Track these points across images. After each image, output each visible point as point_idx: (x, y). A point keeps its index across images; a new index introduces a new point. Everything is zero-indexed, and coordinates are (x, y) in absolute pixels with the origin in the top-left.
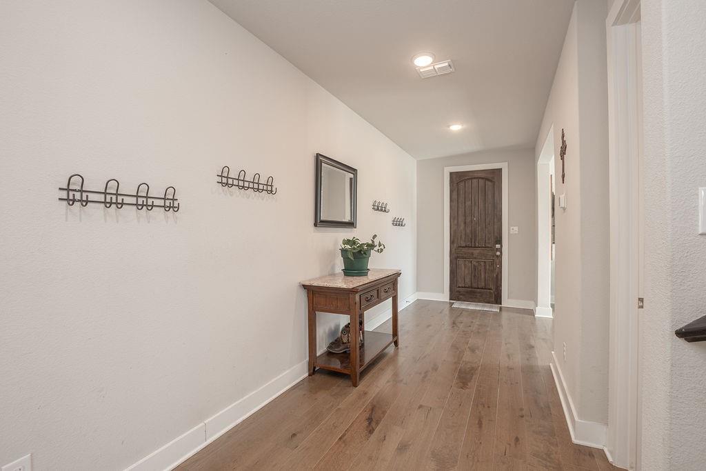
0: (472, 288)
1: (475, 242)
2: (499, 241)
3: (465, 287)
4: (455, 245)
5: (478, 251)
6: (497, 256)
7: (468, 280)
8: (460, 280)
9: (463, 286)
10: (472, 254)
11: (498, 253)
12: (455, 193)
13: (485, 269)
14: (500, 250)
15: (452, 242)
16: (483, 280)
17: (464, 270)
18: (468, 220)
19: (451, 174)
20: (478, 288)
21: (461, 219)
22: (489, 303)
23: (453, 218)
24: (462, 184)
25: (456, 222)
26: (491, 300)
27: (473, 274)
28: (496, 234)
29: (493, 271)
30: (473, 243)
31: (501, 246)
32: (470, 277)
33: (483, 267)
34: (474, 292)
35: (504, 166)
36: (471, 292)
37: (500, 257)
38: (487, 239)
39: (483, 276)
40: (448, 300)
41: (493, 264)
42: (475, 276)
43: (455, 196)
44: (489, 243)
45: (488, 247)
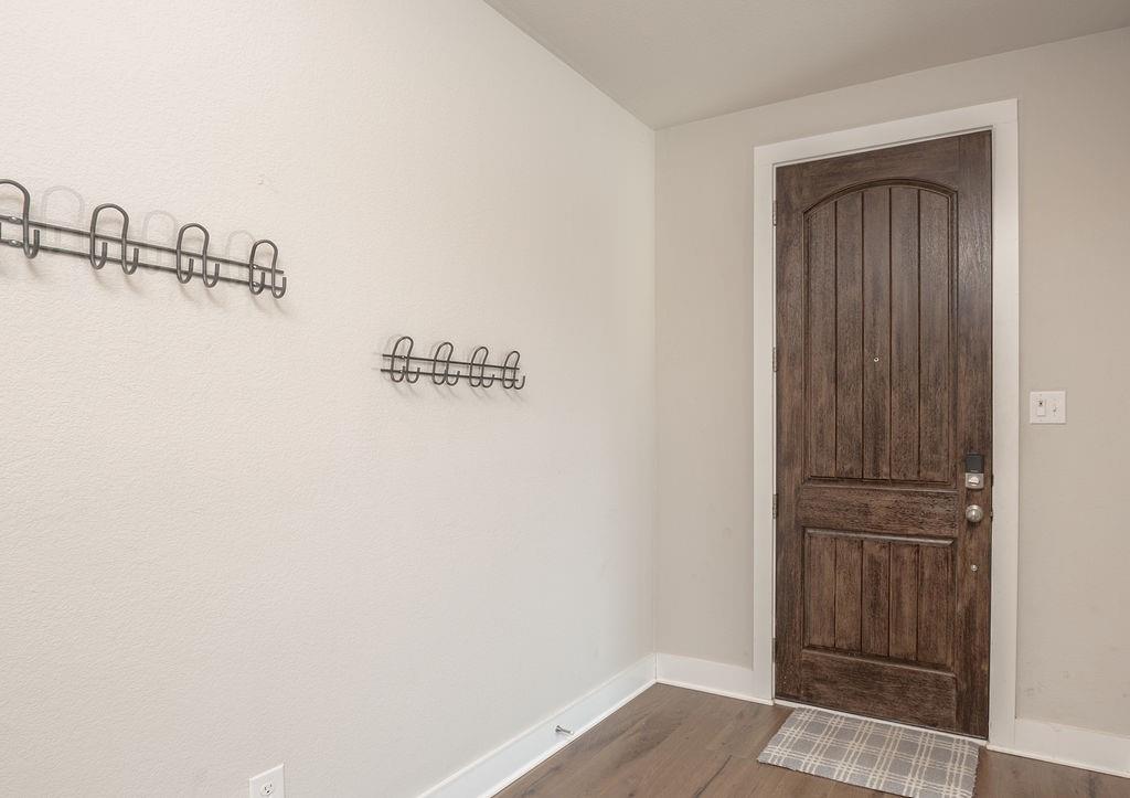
0: (861, 652)
1: (875, 460)
2: (979, 454)
3: (835, 649)
4: (798, 470)
5: (888, 500)
6: (972, 525)
7: (846, 623)
8: (814, 618)
9: (829, 642)
10: (866, 511)
11: (974, 511)
12: (796, 253)
13: (919, 575)
14: (984, 496)
15: (784, 460)
16: (908, 622)
17: (833, 583)
18: (849, 366)
19: (784, 175)
20: (888, 658)
21: (821, 360)
22: (934, 725)
23: (787, 359)
24: (825, 212)
25: (799, 373)
26: (944, 713)
27: (868, 597)
28: (963, 424)
29: (950, 589)
30: (868, 465)
31: (989, 479)
32: (854, 607)
33: (910, 570)
34: (875, 674)
35: (1000, 116)
36: (861, 668)
37: (980, 529)
38: (925, 449)
39: (907, 610)
40: (766, 697)
41: (950, 556)
42: (875, 606)
43: (796, 269)
44: (935, 466)
45: (932, 483)
